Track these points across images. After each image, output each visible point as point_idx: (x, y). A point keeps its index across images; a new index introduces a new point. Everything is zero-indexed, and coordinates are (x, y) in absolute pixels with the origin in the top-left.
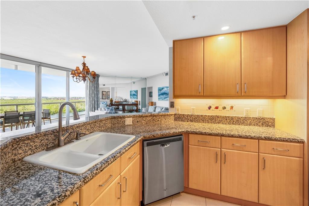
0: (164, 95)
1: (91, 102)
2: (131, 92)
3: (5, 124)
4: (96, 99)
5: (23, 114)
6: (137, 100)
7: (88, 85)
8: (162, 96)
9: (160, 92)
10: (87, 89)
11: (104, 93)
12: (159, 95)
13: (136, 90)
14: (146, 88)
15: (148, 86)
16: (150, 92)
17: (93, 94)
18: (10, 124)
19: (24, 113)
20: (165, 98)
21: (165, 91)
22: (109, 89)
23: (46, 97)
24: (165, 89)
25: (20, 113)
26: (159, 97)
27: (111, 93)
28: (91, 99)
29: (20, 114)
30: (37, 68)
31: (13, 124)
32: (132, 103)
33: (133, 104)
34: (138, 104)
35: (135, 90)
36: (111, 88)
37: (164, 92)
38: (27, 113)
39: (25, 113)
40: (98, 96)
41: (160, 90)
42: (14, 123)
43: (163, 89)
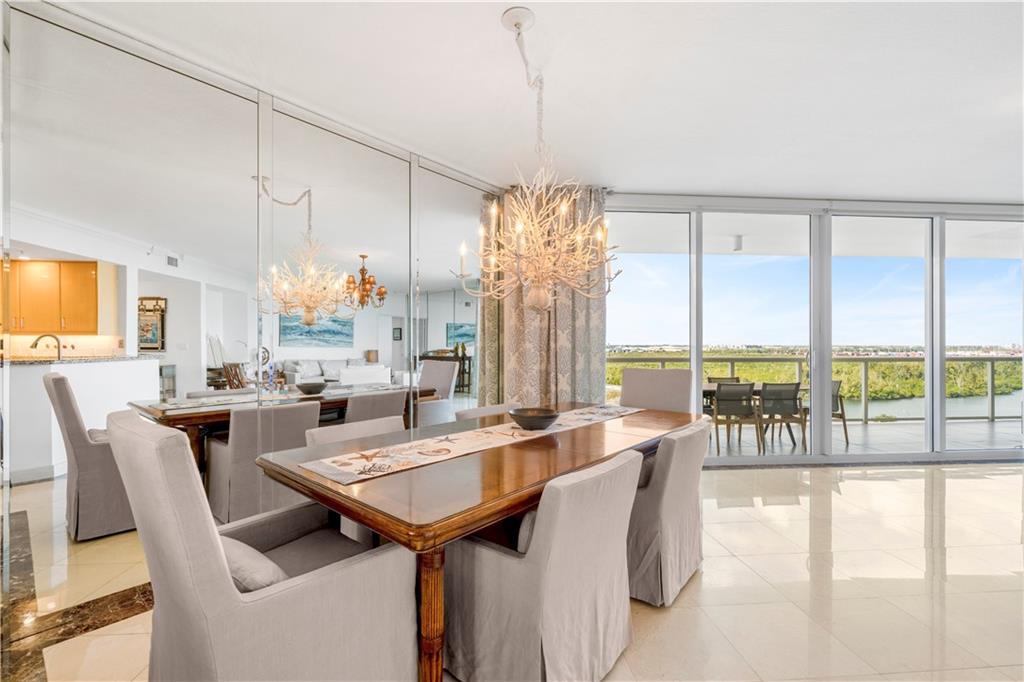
3: (719, 414)
5: (761, 388)
18: (727, 417)
19: (765, 385)
23: (757, 347)
25: (753, 384)
29: (755, 388)
30: (816, 223)
31: (733, 417)
38: (774, 388)
39: (768, 388)
42: (735, 415)
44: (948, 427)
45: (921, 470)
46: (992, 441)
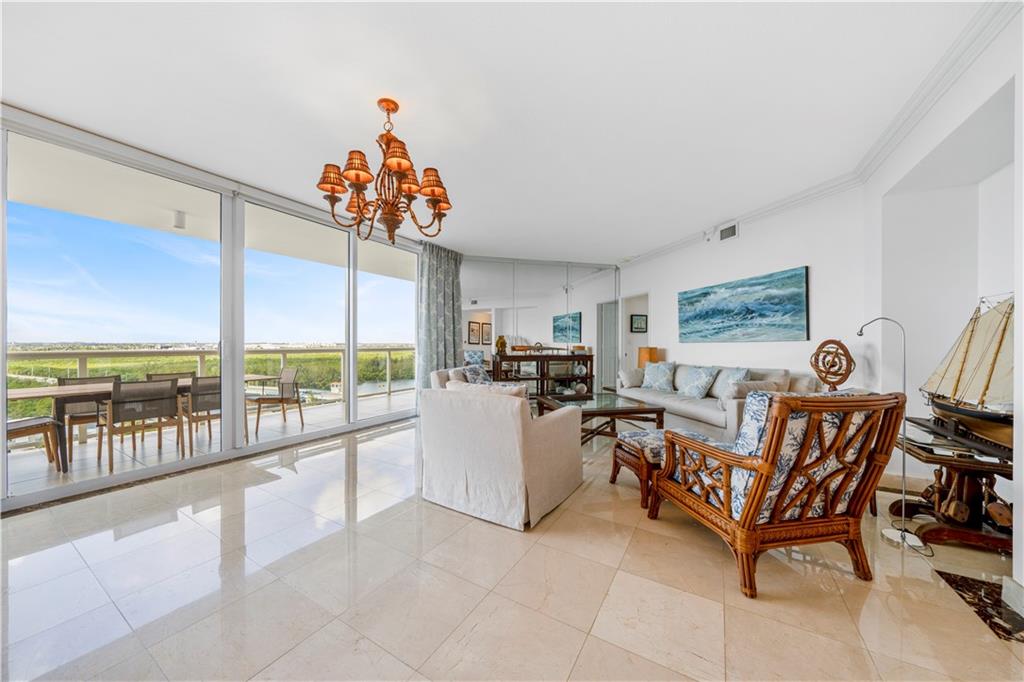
0: (712, 321)
1: (434, 345)
2: (555, 319)
4: (450, 338)
6: (581, 345)
7: (425, 285)
8: (700, 325)
9: (689, 308)
10: (419, 299)
11: (473, 326)
12: (684, 322)
13: (578, 311)
14: (616, 303)
15: (626, 292)
16: (632, 316)
17: (441, 320)
18: (156, 420)
19: (195, 379)
20: (718, 331)
21: (717, 303)
22: (490, 316)
24: (723, 293)
25: (176, 379)
26: (681, 327)
27: (493, 326)
28: (434, 337)
30: (227, 204)
31: (163, 420)
32: (570, 354)
33: (572, 358)
34: (592, 356)
35: (573, 310)
36: (496, 310)
37: (712, 306)
40: (458, 327)
41: (687, 299)
42: (149, 418)
43: (706, 294)
44: (359, 404)
45: (339, 441)
46: (389, 408)
